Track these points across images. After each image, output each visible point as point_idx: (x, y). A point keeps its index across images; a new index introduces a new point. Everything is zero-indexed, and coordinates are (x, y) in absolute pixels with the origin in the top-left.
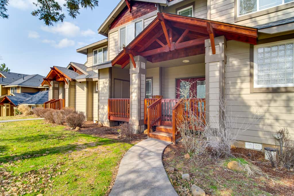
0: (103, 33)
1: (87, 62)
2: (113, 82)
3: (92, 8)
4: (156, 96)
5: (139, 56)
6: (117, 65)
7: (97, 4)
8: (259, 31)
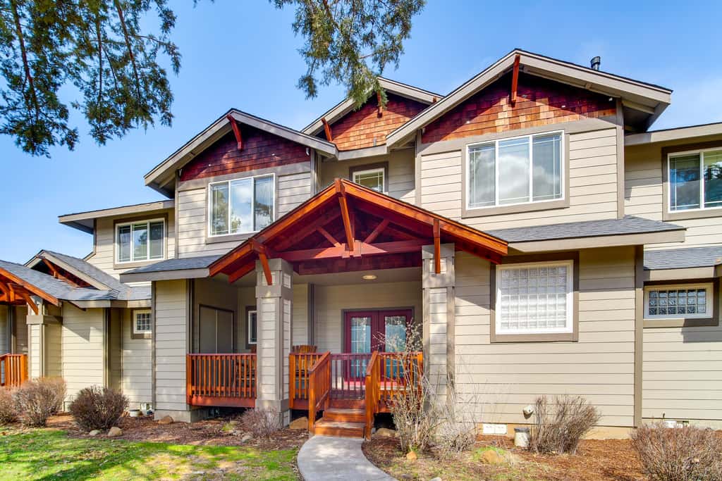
0: (159, 184)
1: (92, 254)
2: (197, 314)
3: (146, 124)
4: (302, 346)
5: (280, 259)
6: (222, 275)
7: (170, 121)
8: (510, 245)
